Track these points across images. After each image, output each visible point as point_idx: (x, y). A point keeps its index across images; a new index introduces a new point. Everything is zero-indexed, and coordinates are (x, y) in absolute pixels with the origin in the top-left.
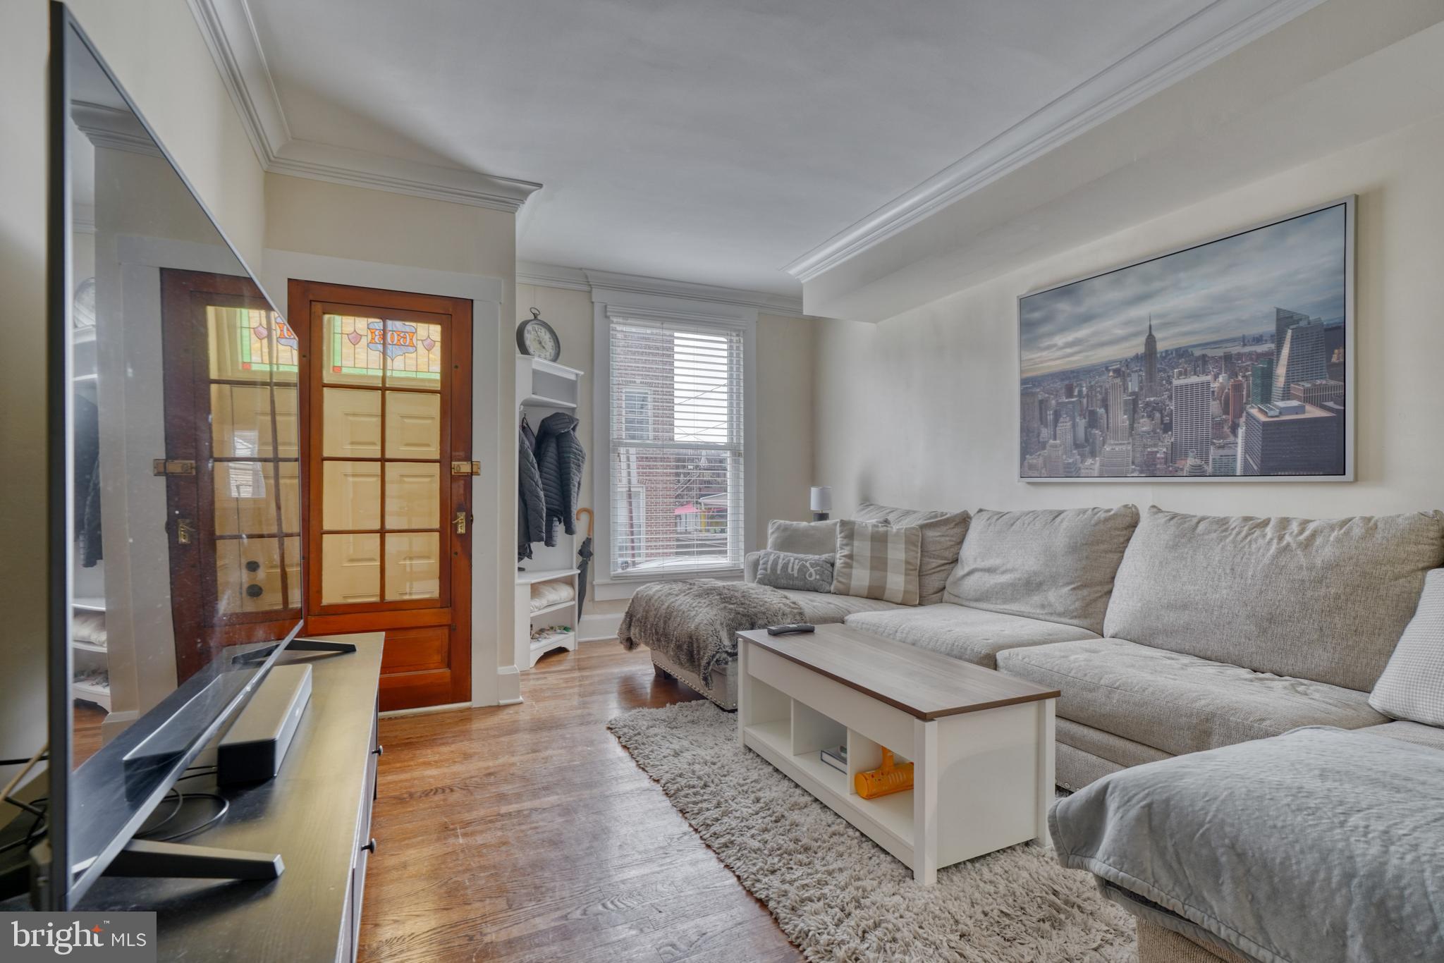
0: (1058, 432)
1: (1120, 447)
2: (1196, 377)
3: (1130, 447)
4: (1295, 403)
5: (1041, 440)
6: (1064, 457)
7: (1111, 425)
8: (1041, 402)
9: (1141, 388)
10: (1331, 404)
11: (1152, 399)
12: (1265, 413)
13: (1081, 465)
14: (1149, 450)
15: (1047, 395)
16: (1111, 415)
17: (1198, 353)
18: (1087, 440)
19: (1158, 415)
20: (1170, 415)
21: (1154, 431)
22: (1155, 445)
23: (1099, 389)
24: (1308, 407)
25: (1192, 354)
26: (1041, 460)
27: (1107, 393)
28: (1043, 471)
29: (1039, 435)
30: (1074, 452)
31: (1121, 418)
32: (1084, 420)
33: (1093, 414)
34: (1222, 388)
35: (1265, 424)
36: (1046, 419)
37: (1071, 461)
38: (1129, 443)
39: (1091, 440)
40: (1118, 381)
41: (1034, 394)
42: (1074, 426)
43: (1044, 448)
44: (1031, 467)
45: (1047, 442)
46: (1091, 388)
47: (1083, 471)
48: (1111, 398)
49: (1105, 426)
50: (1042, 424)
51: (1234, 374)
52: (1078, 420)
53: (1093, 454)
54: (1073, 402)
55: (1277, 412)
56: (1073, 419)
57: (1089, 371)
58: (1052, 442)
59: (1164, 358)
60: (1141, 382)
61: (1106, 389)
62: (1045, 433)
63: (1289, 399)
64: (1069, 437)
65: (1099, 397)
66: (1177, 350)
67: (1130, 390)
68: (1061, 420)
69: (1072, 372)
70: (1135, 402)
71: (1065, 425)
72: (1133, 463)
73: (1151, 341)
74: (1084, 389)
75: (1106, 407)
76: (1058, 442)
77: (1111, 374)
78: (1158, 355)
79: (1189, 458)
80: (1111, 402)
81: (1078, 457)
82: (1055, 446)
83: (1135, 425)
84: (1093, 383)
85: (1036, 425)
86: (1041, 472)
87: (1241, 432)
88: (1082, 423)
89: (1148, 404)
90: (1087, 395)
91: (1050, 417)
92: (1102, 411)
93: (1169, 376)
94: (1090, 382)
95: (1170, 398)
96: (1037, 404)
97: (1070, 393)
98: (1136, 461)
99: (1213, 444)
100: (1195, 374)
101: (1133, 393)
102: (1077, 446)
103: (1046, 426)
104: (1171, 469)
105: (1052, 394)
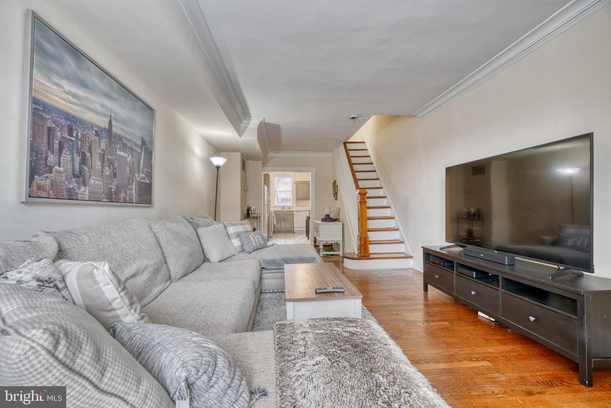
0: (62, 161)
1: (98, 182)
2: (123, 152)
3: (102, 183)
4: (144, 176)
5: (48, 164)
6: (67, 182)
7: (93, 166)
8: (50, 129)
9: (106, 149)
10: (150, 178)
11: (110, 157)
12: (139, 178)
13: (78, 191)
14: (109, 186)
15: (54, 126)
16: (93, 159)
17: (125, 141)
18: (80, 173)
19: (112, 167)
20: (116, 169)
21: (110, 175)
22: (111, 184)
23: (87, 139)
24: (147, 179)
25: (123, 141)
26: (48, 182)
27: (91, 144)
28: (51, 192)
29: (46, 158)
30: (73, 180)
31: (98, 164)
32: (79, 158)
33: (84, 154)
34: (130, 162)
35: (139, 182)
36: (53, 146)
37: (71, 186)
38: (101, 180)
39: (83, 174)
40: (97, 138)
41: (44, 119)
42: (73, 159)
43: (51, 172)
44: (40, 187)
45: (54, 167)
46: (83, 135)
47: (79, 195)
48: (93, 147)
49: (91, 166)
50: (49, 149)
51: (132, 158)
52: (75, 155)
53: (85, 184)
54: (72, 141)
55: (140, 178)
56: (72, 154)
57: (83, 123)
58: (57, 167)
59: (115, 136)
60: (106, 145)
61: (91, 141)
62: (52, 158)
63: (143, 174)
64: (69, 167)
65: (88, 145)
66: (119, 135)
67: (102, 148)
68: (64, 151)
69: (73, 117)
70: (104, 155)
71: (66, 156)
72: (104, 193)
73: (110, 123)
74: (79, 134)
75: (91, 153)
76: (62, 169)
77: (94, 132)
78: (113, 134)
79: (122, 194)
80: (93, 151)
81: (76, 184)
82: (58, 172)
83: (104, 170)
84: (85, 133)
85: (44, 149)
86: (49, 194)
87: (134, 183)
88: (78, 159)
89: (108, 159)
90: (81, 140)
91: (56, 146)
92: (88, 154)
93: (116, 148)
94: (83, 132)
95: (116, 159)
96: (46, 129)
97: (71, 131)
98: (105, 192)
99: (128, 187)
100: (123, 151)
101: (103, 150)
102: (75, 176)
103: (53, 153)
104: (117, 198)
105: (58, 127)
